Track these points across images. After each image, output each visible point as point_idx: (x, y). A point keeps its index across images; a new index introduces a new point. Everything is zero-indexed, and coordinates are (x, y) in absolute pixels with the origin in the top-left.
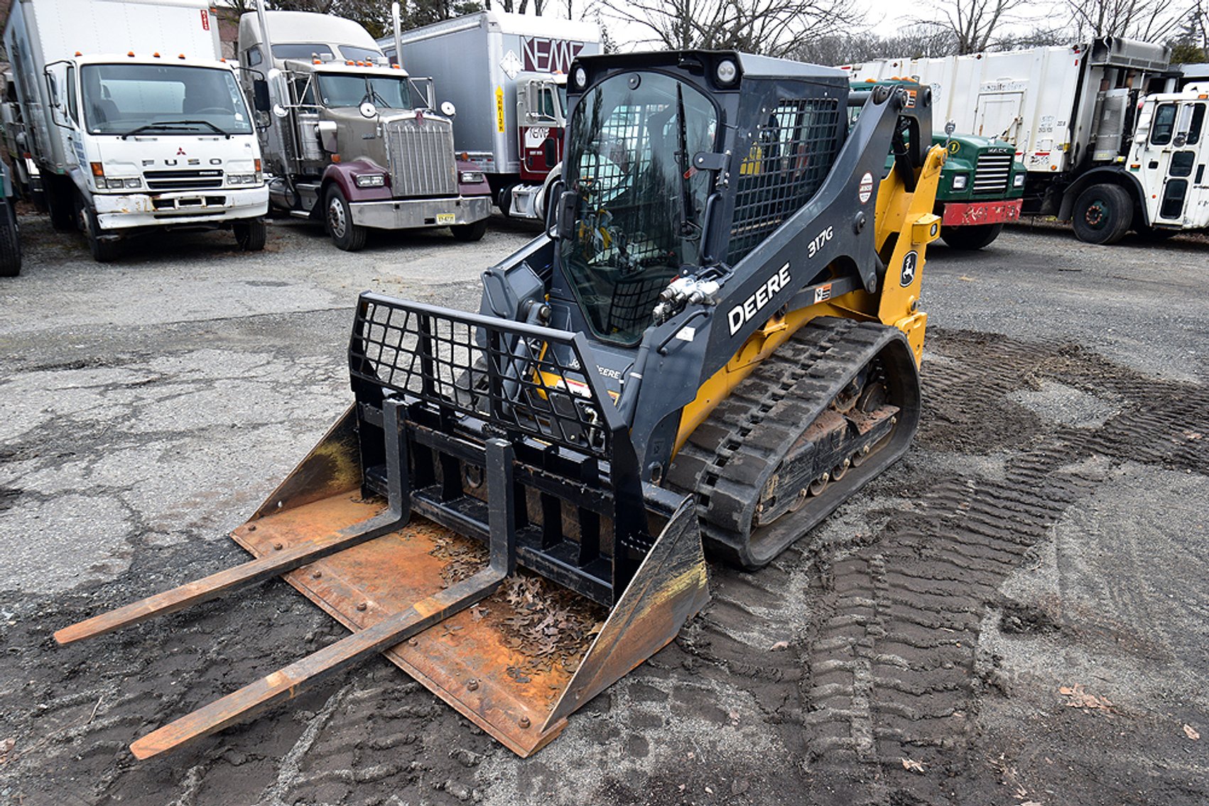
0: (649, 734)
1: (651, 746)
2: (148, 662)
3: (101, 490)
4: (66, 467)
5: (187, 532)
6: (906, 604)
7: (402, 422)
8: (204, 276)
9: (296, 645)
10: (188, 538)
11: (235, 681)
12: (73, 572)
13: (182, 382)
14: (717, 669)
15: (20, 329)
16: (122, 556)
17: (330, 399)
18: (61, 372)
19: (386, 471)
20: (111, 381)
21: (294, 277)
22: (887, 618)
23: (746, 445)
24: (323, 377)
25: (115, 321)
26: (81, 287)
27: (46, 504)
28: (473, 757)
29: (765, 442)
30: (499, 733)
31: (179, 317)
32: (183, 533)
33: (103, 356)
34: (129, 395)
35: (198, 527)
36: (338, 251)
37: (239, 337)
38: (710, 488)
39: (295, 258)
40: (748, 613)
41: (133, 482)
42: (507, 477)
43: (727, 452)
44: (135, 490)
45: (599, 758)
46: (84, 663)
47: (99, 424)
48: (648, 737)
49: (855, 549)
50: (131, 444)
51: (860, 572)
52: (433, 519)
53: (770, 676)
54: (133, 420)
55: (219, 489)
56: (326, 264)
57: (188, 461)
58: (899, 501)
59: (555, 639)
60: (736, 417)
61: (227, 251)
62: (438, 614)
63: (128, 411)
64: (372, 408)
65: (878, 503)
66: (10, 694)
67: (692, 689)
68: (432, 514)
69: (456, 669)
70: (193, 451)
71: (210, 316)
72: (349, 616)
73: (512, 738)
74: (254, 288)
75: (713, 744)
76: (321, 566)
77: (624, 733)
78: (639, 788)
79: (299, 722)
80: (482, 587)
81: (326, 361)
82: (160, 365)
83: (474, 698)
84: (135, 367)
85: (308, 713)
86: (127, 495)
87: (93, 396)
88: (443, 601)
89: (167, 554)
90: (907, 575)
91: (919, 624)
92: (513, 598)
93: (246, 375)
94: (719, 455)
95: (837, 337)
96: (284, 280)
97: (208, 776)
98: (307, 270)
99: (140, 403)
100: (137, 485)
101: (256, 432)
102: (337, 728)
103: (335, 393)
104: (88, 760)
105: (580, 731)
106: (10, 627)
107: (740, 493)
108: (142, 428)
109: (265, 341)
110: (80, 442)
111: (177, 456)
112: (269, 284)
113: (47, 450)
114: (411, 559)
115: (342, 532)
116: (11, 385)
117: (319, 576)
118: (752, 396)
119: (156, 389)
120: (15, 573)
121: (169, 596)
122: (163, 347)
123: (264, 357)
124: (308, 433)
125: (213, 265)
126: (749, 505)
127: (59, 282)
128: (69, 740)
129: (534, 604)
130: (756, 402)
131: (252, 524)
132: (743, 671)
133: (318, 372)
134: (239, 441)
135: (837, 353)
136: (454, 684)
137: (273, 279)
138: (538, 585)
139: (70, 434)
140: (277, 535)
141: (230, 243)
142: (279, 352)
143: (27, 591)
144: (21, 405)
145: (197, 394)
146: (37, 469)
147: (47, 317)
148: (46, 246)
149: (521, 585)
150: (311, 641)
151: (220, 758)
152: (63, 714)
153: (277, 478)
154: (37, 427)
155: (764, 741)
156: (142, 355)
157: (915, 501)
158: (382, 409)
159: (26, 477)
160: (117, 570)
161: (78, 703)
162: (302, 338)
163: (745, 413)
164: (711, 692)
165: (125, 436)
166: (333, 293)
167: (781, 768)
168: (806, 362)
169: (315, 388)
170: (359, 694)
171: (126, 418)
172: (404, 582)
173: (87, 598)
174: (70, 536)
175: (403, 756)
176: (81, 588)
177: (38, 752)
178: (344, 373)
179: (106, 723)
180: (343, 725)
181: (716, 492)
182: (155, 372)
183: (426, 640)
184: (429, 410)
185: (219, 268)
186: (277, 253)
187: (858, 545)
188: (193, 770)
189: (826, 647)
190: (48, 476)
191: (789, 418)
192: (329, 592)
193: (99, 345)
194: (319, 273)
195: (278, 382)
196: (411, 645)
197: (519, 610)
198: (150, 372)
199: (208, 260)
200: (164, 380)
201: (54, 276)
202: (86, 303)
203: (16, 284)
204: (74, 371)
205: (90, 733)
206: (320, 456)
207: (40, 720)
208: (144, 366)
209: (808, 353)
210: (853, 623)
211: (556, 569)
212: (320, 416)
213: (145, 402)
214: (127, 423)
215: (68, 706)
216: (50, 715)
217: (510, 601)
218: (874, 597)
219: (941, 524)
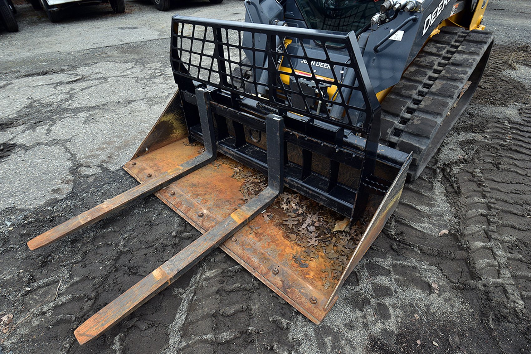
0: (387, 301)
1: (391, 311)
2: (86, 253)
3: (55, 142)
4: (38, 129)
5: (100, 166)
6: (503, 201)
7: (208, 102)
8: (100, 26)
9: (167, 238)
10: (101, 169)
11: (136, 265)
12: (42, 194)
13: (93, 79)
14: (413, 250)
15: (18, 56)
16: (67, 183)
17: (164, 86)
18: (36, 77)
19: (201, 128)
20: (59, 81)
21: (140, 24)
22: (497, 211)
23: (419, 111)
24: (159, 74)
25: (60, 50)
26: (45, 35)
27: (28, 152)
28: (285, 324)
29: (433, 109)
30: (299, 306)
31: (89, 46)
32: (98, 166)
33: (55, 68)
34: (68, 88)
35: (106, 163)
36: (158, 11)
37: (117, 55)
38: (397, 138)
39: (139, 15)
40: (418, 210)
41: (71, 136)
42: (281, 139)
43: (408, 116)
44: (73, 142)
45: (361, 320)
46: (50, 255)
47: (54, 104)
48: (387, 304)
49: (462, 166)
50: (70, 115)
51: (470, 181)
52: (231, 157)
53: (448, 256)
54: (70, 101)
55: (115, 139)
56: (154, 18)
57: (98, 123)
58: (473, 134)
59: (316, 235)
60: (410, 93)
61: (108, 14)
62: (246, 220)
63: (67, 96)
64: (188, 93)
65: (463, 137)
66: (10, 279)
67: (403, 266)
68: (230, 154)
69: (264, 258)
70: (100, 117)
71: (103, 45)
72: (194, 220)
73: (308, 310)
74: (122, 30)
75: (428, 307)
76: (174, 188)
77: (373, 301)
78: (392, 342)
79: (176, 296)
80: (267, 201)
81: (160, 65)
82: (82, 71)
83: (278, 280)
84: (70, 72)
85: (181, 290)
86: (68, 145)
87: (51, 89)
88: (246, 212)
89: (91, 180)
90: (496, 182)
91: (516, 214)
92: (284, 206)
93: (123, 74)
94: (402, 118)
95: (461, 39)
96: (135, 26)
97: (127, 339)
98: (145, 21)
99: (73, 92)
100: (73, 138)
101: (131, 105)
102: (199, 300)
103: (167, 82)
104: (56, 328)
105: (344, 299)
106: (10, 232)
107: (418, 142)
108: (75, 105)
109: (131, 56)
110: (45, 115)
111: (93, 121)
112: (129, 28)
113: (29, 120)
114: (222, 181)
115: (182, 166)
116: (13, 85)
117: (174, 194)
118: (417, 78)
119: (80, 84)
120: (12, 196)
121: (91, 213)
122: (83, 62)
123: (130, 65)
124: (156, 105)
125: (103, 21)
126: (425, 150)
127: (36, 33)
128: (44, 313)
129: (297, 210)
130: (420, 82)
131: (134, 161)
132: (429, 252)
133: (157, 71)
134: (123, 110)
135: (465, 49)
136: (264, 269)
137: (131, 26)
138: (298, 198)
139: (40, 110)
140: (147, 167)
141: (110, 10)
142: (137, 62)
143: (19, 207)
144: (17, 96)
145: (100, 85)
146: (24, 131)
147: (30, 50)
148: (30, 17)
149: (288, 198)
150: (175, 237)
151: (132, 327)
152: (40, 292)
153: (144, 131)
154: (24, 108)
155: (458, 304)
156: (73, 66)
157: (483, 135)
158: (195, 94)
159: (19, 136)
160: (65, 192)
161: (48, 284)
162: (147, 54)
163: (416, 90)
164: (415, 268)
165: (66, 110)
166: (158, 31)
167: (474, 324)
168: (446, 55)
169: (156, 80)
170: (208, 274)
171: (67, 100)
172: (221, 196)
173: (50, 210)
174: (40, 171)
175: (242, 321)
176: (47, 204)
177: (27, 322)
178: (170, 71)
179: (64, 300)
180: (203, 298)
181: (402, 141)
182: (79, 75)
183: (240, 237)
184: (222, 94)
185: (106, 22)
186: (131, 14)
187: (463, 163)
188: (117, 338)
189: (470, 232)
190: (29, 135)
191: (445, 93)
192: (181, 204)
193: (53, 62)
194: (151, 22)
195: (138, 78)
196: (233, 241)
197: (289, 214)
198: (77, 75)
199: (101, 19)
200: (83, 79)
201: (34, 30)
202: (47, 42)
203: (18, 36)
204: (42, 76)
205: (56, 307)
206: (164, 121)
207: (28, 297)
208: (74, 72)
209: (446, 50)
210: (479, 215)
211: (311, 192)
212: (160, 95)
213: (76, 91)
214: (67, 103)
215: (43, 287)
216: (33, 293)
217: (283, 208)
218: (484, 197)
219: (501, 148)
